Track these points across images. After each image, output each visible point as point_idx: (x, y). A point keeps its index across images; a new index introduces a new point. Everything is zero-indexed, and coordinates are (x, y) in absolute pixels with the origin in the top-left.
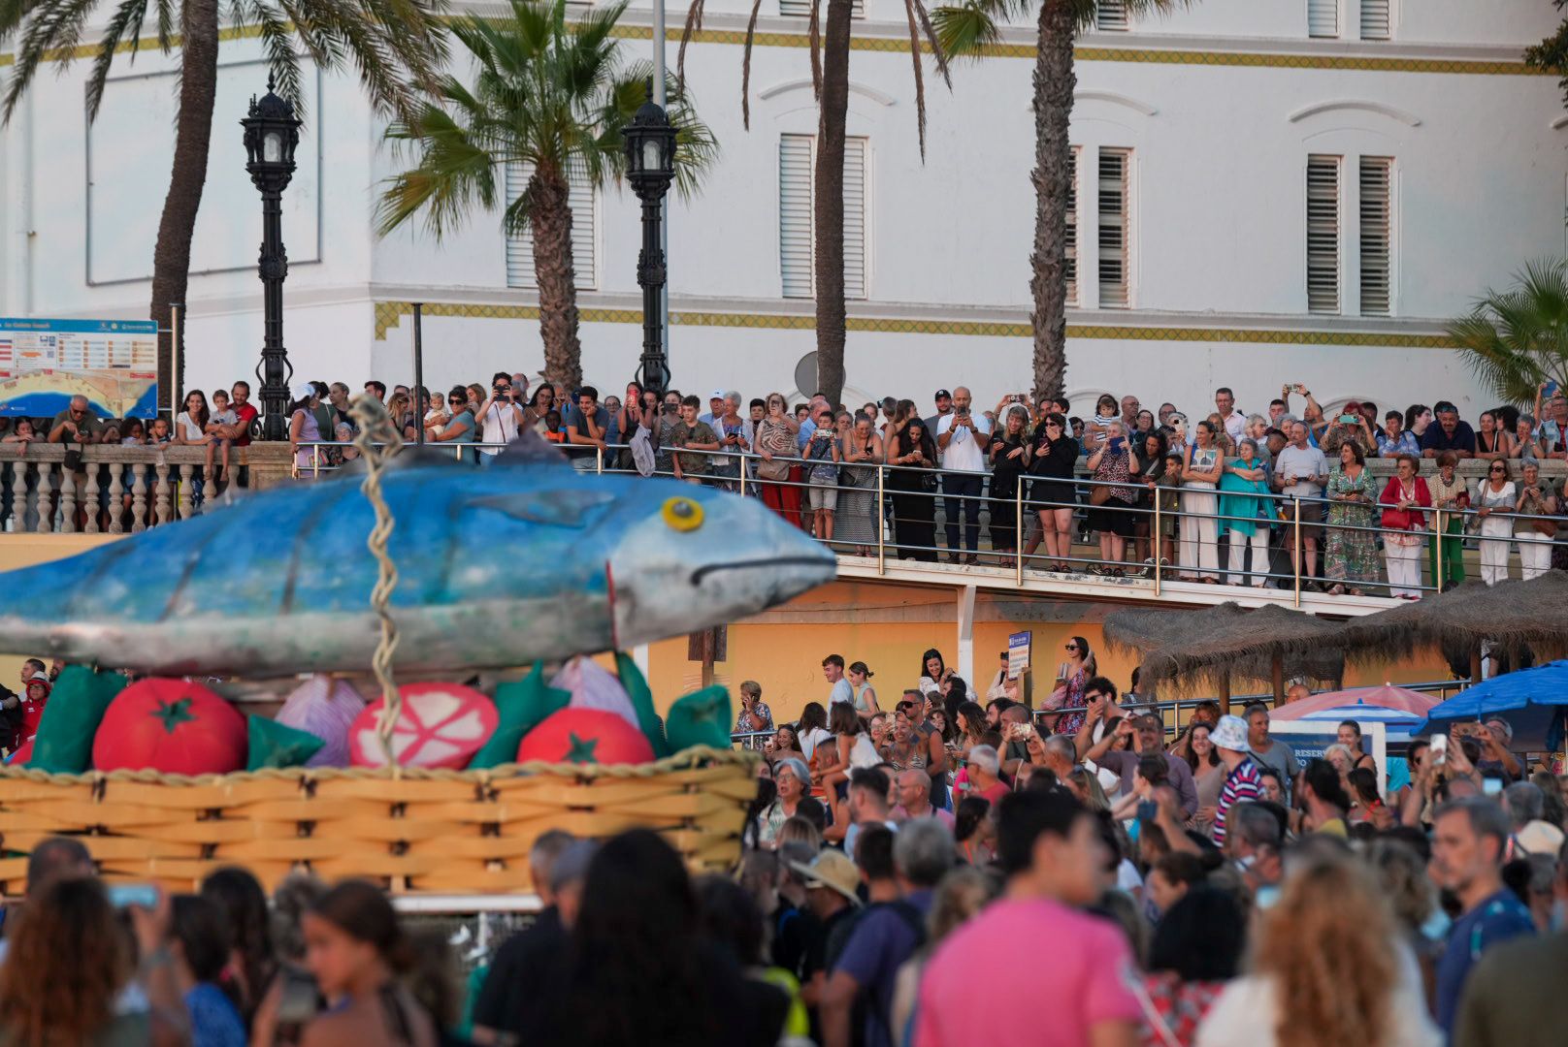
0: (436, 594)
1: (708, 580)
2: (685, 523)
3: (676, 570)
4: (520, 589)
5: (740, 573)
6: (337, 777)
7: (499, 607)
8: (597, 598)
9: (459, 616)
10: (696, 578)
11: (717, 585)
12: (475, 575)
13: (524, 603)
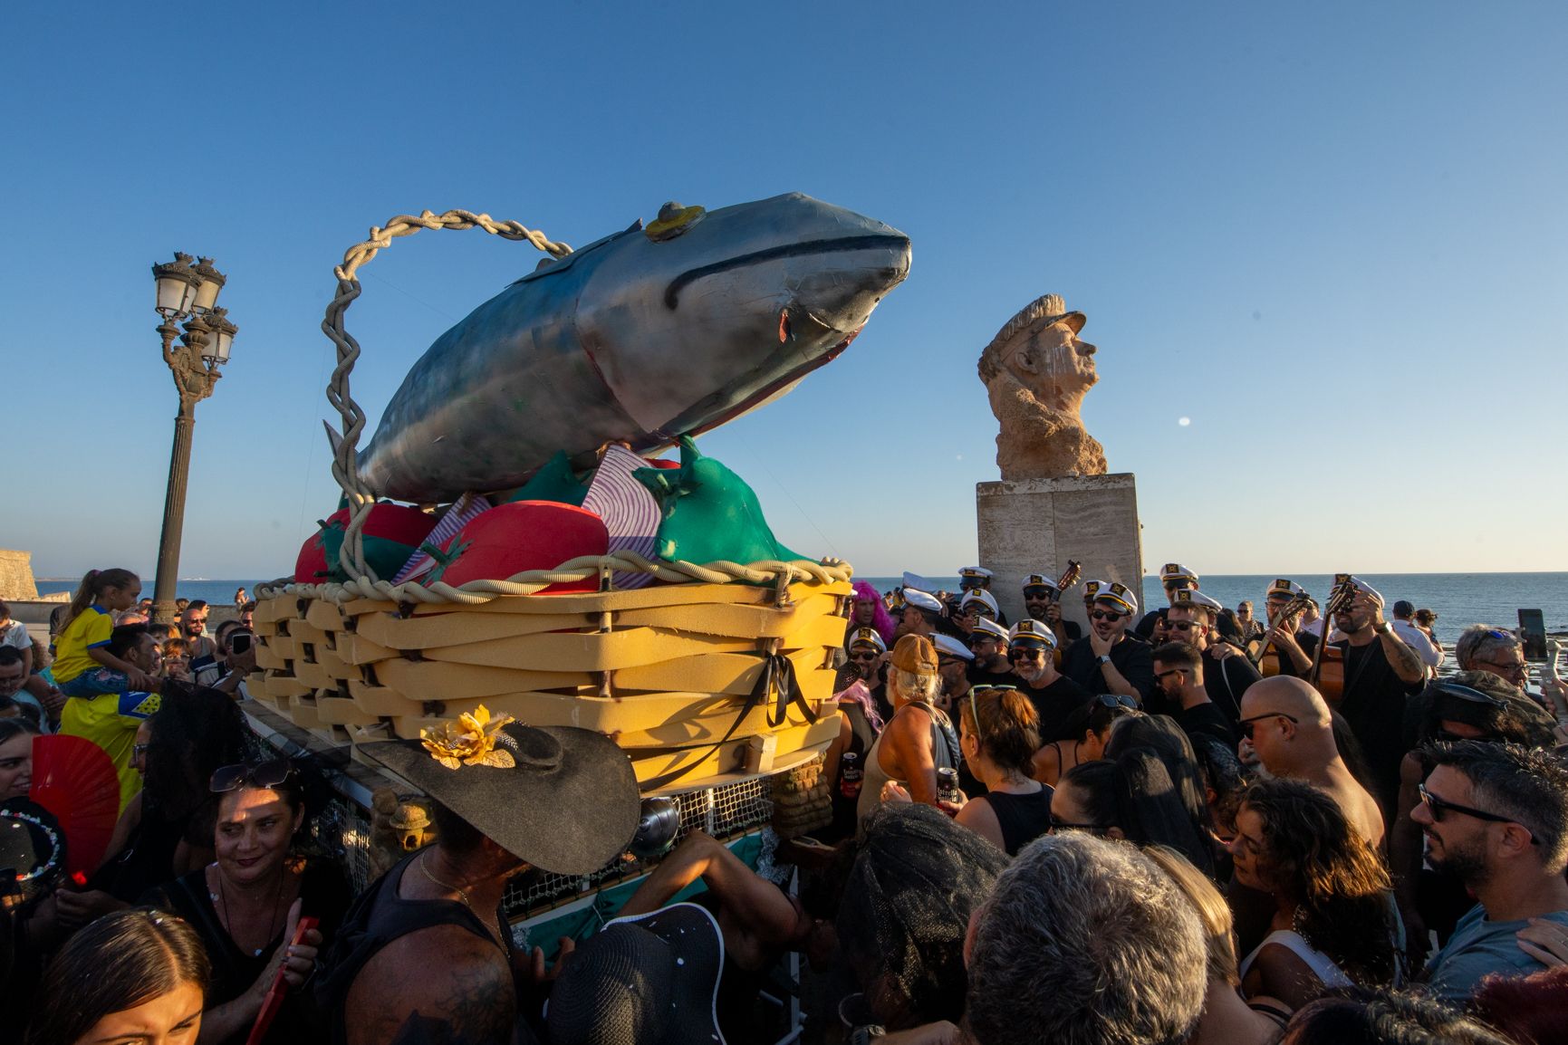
1: (686, 296)
2: (664, 228)
8: (575, 354)
9: (473, 405)
10: (671, 300)
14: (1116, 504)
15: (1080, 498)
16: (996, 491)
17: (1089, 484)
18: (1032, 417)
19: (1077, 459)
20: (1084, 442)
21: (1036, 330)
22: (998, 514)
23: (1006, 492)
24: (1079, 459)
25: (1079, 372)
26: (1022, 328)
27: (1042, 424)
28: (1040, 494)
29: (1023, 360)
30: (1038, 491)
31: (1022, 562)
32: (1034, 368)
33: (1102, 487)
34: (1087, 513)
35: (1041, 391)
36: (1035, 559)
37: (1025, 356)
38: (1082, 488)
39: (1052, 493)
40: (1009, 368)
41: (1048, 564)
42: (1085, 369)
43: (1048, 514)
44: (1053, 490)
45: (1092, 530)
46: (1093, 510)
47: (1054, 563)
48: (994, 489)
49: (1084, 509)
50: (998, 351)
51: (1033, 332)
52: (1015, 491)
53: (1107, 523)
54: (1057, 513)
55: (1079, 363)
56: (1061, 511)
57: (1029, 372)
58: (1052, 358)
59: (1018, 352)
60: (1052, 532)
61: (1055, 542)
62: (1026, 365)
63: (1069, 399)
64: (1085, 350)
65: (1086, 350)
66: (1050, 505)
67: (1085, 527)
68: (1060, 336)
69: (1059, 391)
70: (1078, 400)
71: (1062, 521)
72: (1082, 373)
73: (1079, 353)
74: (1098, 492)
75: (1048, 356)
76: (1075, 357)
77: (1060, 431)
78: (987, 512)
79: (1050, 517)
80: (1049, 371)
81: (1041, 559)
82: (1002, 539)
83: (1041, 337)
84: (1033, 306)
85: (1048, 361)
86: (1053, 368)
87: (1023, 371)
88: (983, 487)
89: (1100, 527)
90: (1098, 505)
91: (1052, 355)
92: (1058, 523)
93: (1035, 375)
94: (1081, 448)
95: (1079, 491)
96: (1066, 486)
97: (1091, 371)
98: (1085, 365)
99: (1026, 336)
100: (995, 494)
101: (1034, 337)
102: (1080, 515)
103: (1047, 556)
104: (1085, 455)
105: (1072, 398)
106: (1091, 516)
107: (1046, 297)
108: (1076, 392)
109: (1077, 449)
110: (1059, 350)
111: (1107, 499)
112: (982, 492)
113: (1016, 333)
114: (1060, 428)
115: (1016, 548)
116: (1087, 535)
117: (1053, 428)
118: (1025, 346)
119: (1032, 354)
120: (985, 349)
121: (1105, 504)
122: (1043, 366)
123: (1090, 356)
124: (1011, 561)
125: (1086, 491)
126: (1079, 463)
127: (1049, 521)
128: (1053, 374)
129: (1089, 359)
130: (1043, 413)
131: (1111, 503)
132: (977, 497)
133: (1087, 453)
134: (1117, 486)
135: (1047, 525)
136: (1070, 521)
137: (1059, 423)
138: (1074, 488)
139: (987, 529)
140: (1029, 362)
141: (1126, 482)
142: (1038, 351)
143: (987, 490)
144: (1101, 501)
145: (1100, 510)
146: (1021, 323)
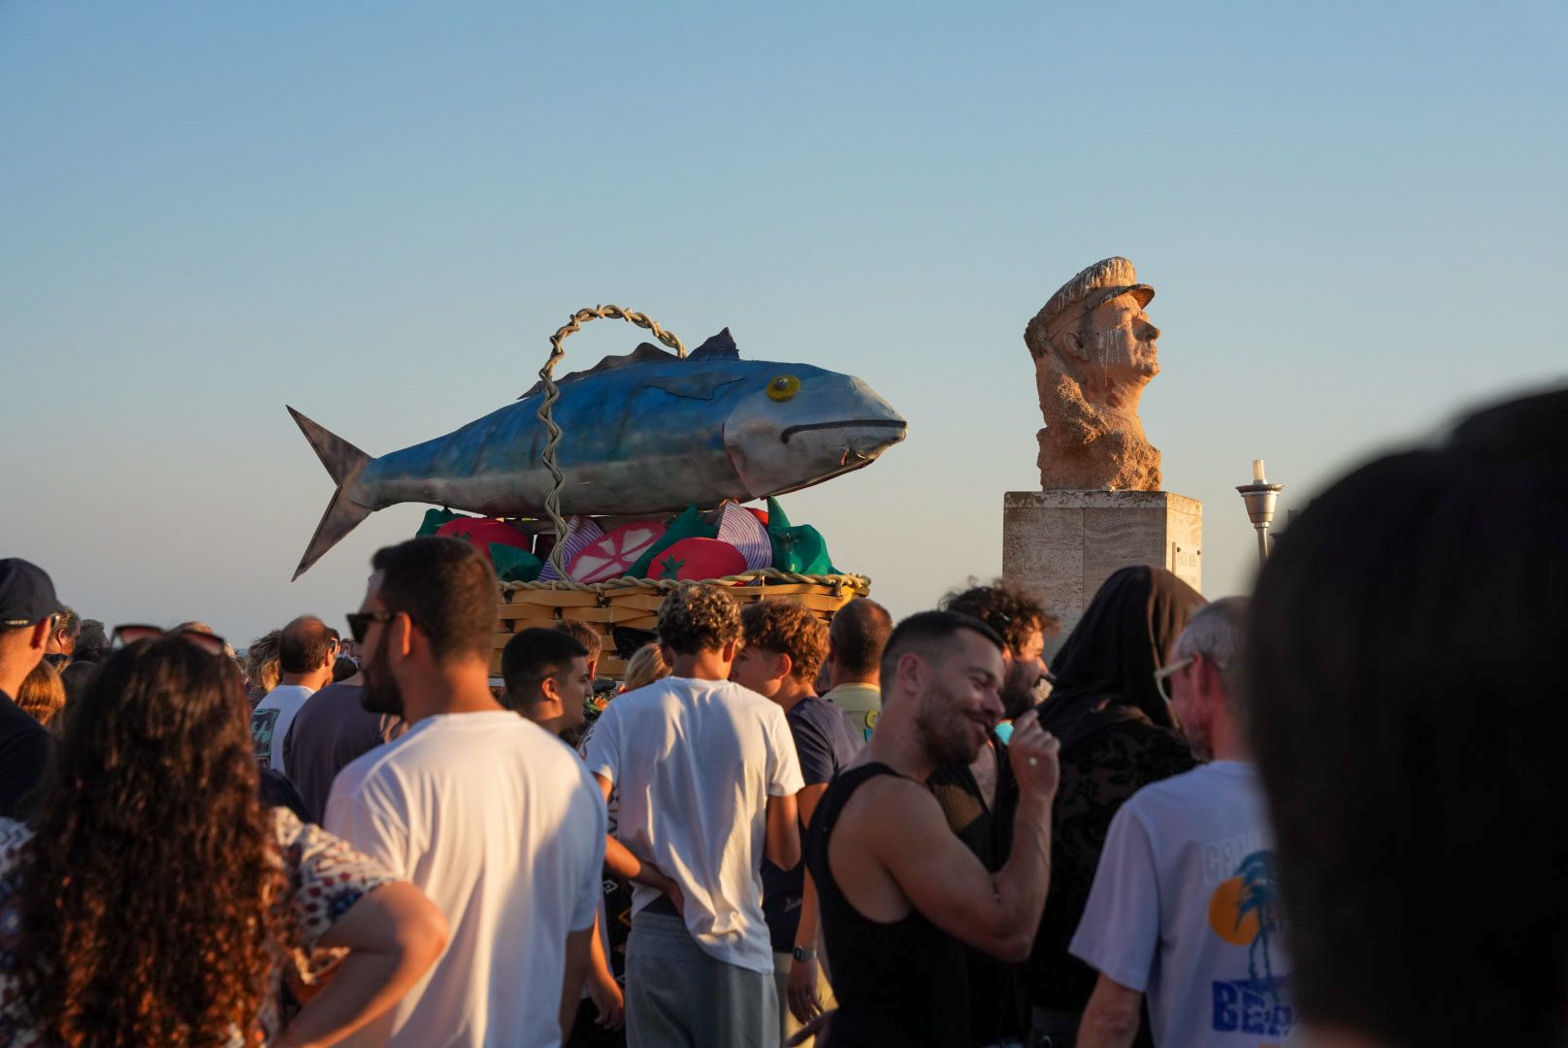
0: (613, 454)
1: (794, 437)
2: (779, 395)
3: (769, 431)
4: (667, 448)
5: (815, 433)
6: (524, 589)
7: (654, 461)
8: (718, 454)
9: (630, 468)
10: (785, 437)
11: (800, 442)
12: (636, 437)
13: (669, 458)
14: (1146, 525)
15: (1112, 516)
16: (1026, 503)
17: (1121, 501)
18: (1071, 420)
19: (1119, 469)
20: (1130, 449)
21: (1090, 306)
22: (1026, 529)
23: (1038, 505)
24: (1122, 470)
25: (1134, 363)
26: (1074, 302)
27: (1080, 428)
28: (1071, 509)
29: (1073, 343)
30: (1070, 506)
31: (1049, 585)
32: (1084, 354)
33: (1135, 506)
34: (1117, 534)
35: (1091, 381)
36: (1062, 582)
37: (1075, 337)
38: (1115, 505)
39: (1084, 509)
40: (1055, 349)
41: (1075, 588)
42: (1142, 359)
43: (1078, 532)
44: (1085, 506)
45: (1120, 552)
46: (1124, 530)
47: (1079, 586)
48: (1023, 501)
49: (1115, 529)
50: (1046, 326)
51: (1086, 308)
52: (1046, 504)
53: (1137, 545)
54: (1088, 533)
55: (1136, 352)
56: (1093, 529)
57: (1078, 358)
58: (1105, 344)
59: (1068, 330)
60: (1081, 553)
61: (1084, 564)
62: (1075, 349)
63: (1123, 393)
64: (1146, 334)
65: (1148, 333)
66: (1081, 523)
67: (1115, 549)
68: (1116, 315)
69: (1112, 384)
70: (1134, 394)
71: (1092, 540)
72: (1139, 364)
73: (1138, 337)
74: (1131, 511)
75: (1102, 340)
76: (1133, 341)
77: (1102, 435)
78: (1014, 527)
79: (1080, 536)
80: (1101, 358)
81: (1068, 582)
82: (1029, 558)
83: (1096, 314)
84: (1088, 276)
85: (1101, 346)
86: (1105, 355)
87: (1072, 356)
88: (1012, 497)
89: (1129, 549)
90: (1128, 525)
91: (1105, 338)
92: (1087, 543)
93: (1086, 361)
94: (1126, 457)
95: (1111, 508)
96: (1100, 502)
97: (1150, 361)
98: (1143, 354)
99: (1077, 312)
100: (1024, 507)
101: (1087, 314)
102: (1110, 535)
103: (1074, 579)
104: (1130, 464)
105: (1126, 392)
106: (1121, 536)
107: (1105, 263)
108: (1132, 384)
109: (1121, 458)
110: (1114, 334)
111: (1139, 518)
112: (1011, 503)
113: (1067, 307)
114: (1102, 433)
115: (1043, 569)
116: (1115, 557)
117: (1093, 433)
118: (1076, 324)
119: (1083, 335)
120: (1032, 321)
121: (1136, 524)
122: (1095, 352)
123: (1152, 342)
124: (1036, 583)
125: (1119, 509)
126: (1122, 474)
127: (1079, 540)
128: (1104, 362)
129: (1149, 345)
130: (1084, 415)
131: (1142, 523)
132: (1005, 509)
133: (1134, 463)
134: (1149, 505)
135: (1077, 544)
136: (1100, 541)
137: (1101, 427)
138: (1106, 505)
139: (1013, 545)
140: (1081, 346)
141: (1159, 502)
142: (1091, 333)
143: (1016, 502)
144: (1133, 520)
145: (1131, 530)
146: (1072, 296)
